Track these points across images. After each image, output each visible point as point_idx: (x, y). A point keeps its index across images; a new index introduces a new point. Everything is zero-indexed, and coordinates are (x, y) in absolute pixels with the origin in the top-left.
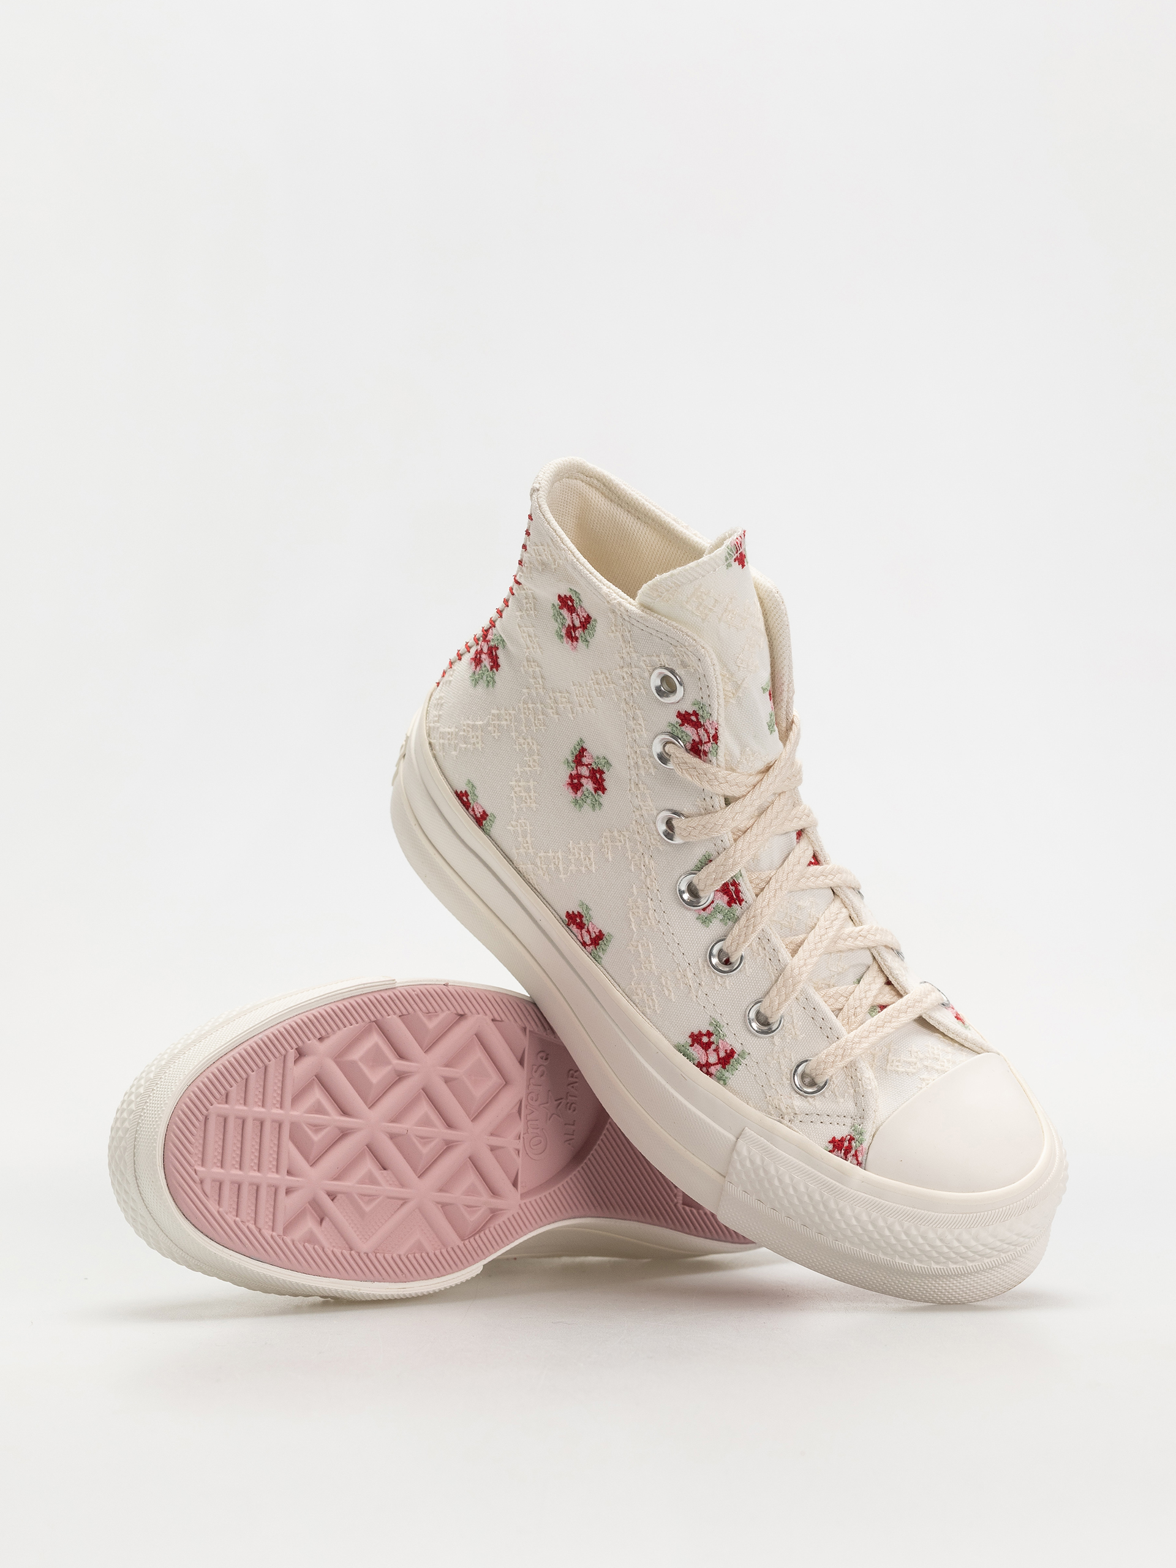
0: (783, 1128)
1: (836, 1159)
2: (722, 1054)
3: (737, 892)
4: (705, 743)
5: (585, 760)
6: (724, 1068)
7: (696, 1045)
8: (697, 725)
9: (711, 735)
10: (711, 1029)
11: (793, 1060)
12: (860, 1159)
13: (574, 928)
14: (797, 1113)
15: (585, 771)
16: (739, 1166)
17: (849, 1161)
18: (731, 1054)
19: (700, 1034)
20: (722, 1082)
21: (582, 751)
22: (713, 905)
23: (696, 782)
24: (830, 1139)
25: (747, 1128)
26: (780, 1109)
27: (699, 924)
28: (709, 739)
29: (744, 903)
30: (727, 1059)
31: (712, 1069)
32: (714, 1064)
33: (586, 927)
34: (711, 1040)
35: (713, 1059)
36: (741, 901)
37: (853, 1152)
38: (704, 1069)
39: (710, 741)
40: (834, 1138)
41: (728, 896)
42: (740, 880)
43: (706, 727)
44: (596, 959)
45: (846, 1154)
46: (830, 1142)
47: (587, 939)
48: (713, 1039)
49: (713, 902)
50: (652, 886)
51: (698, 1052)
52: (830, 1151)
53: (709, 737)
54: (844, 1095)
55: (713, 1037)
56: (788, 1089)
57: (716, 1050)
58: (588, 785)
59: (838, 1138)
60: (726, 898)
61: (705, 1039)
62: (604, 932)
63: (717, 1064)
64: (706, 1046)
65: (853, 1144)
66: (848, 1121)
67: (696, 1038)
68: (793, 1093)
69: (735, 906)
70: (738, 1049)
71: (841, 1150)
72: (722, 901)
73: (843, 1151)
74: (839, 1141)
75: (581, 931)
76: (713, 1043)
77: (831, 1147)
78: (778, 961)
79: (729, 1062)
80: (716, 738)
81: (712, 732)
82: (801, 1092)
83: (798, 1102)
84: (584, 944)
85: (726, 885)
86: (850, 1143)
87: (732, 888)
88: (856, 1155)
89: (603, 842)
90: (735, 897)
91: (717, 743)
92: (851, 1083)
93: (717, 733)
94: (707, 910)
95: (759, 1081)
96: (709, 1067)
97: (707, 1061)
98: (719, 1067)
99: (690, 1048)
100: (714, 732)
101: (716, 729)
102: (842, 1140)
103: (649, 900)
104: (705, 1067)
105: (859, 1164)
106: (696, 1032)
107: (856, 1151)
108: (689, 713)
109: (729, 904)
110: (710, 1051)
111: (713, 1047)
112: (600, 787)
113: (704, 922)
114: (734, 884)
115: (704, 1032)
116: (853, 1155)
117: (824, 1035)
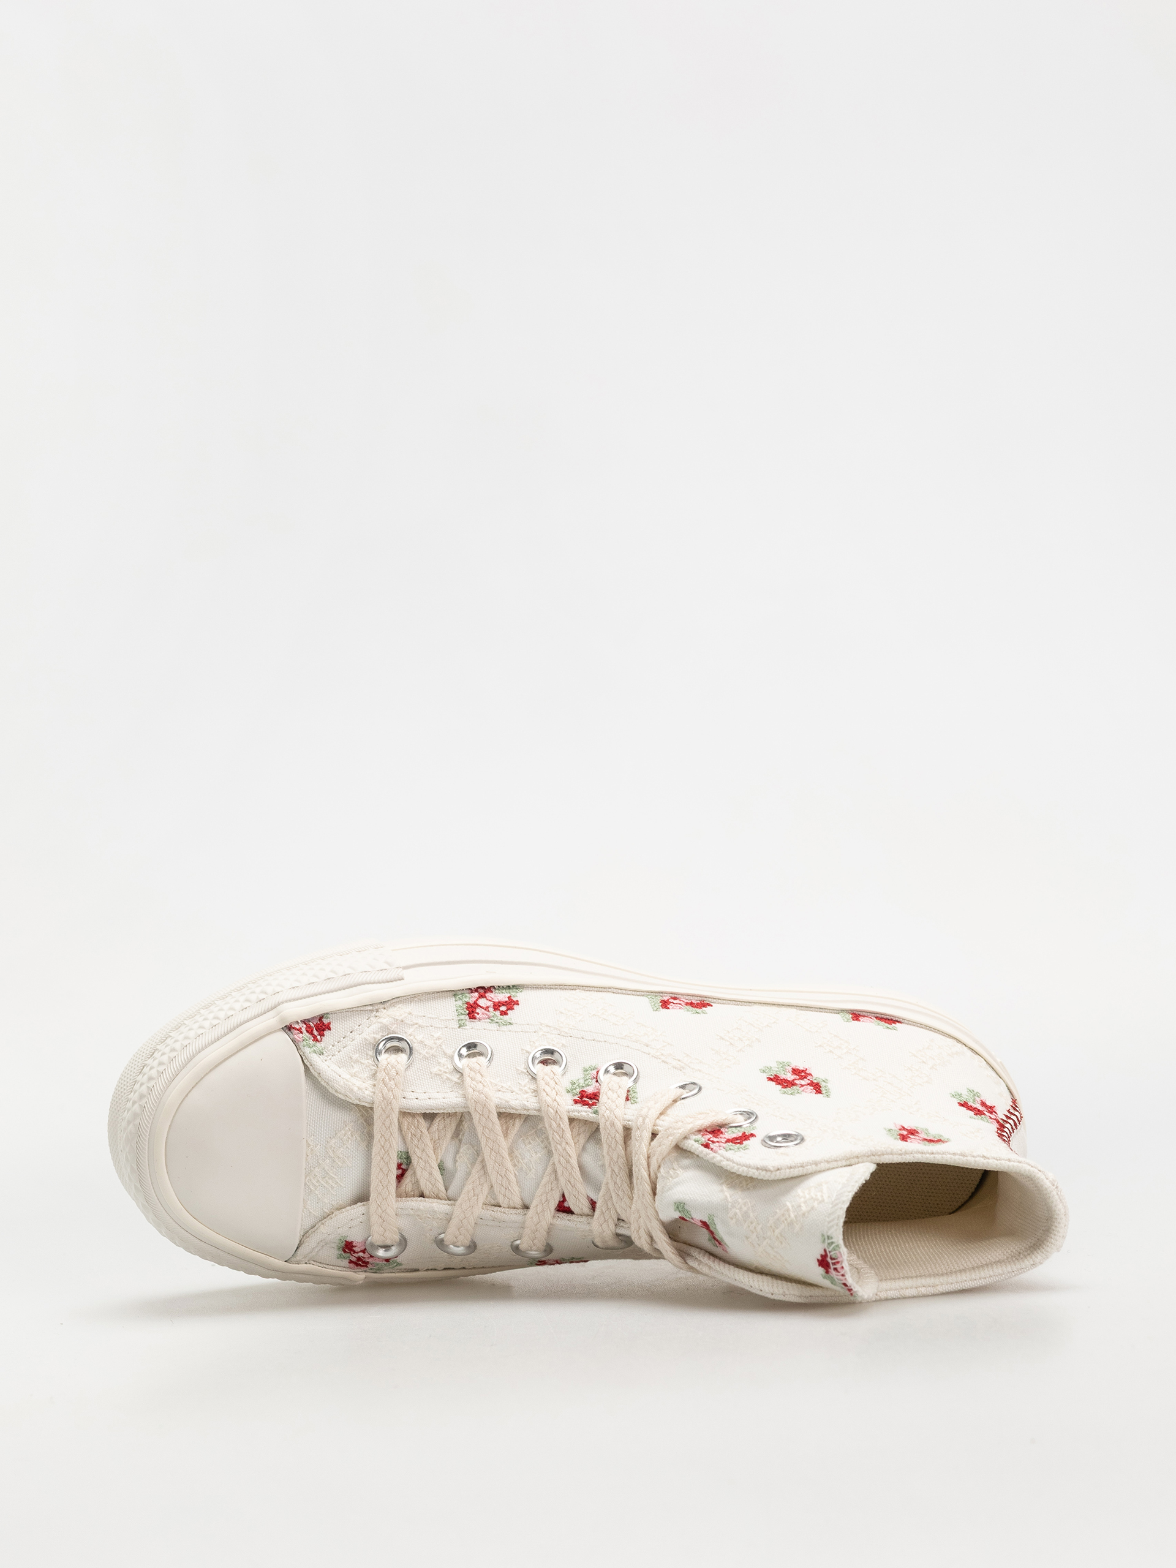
1: (309, 1014)
2: (479, 1010)
6: (467, 1003)
7: (507, 999)
10: (506, 1018)
11: (421, 1050)
12: (294, 1031)
17: (299, 1022)
18: (472, 1016)
19: (511, 1009)
20: (458, 991)
24: (332, 1025)
30: (472, 1011)
31: (476, 994)
32: (478, 999)
37: (305, 1032)
38: (482, 989)
40: (330, 1029)
45: (307, 1025)
48: (497, 1014)
51: (500, 996)
52: (321, 1015)
57: (486, 1009)
61: (503, 1009)
63: (476, 1001)
67: (511, 1004)
70: (470, 1024)
71: (313, 1024)
74: (324, 1031)
76: (494, 1012)
79: (467, 1009)
86: (314, 1037)
88: (300, 1031)
96: (480, 994)
97: (486, 996)
98: (472, 1001)
99: (509, 995)
105: (289, 1026)
106: (515, 1007)
107: (303, 1034)
110: (491, 1005)
111: (491, 1010)
115: (509, 1013)
116: (301, 1028)
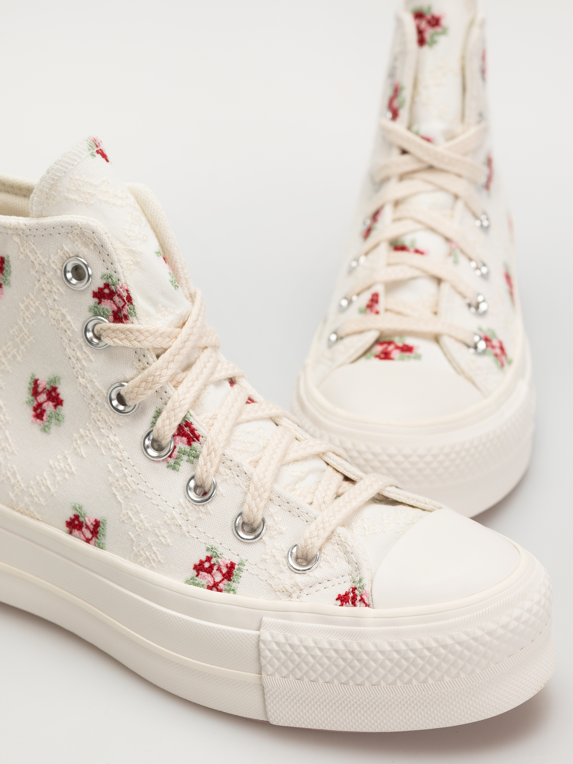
0: (294, 604)
1: (348, 609)
2: (225, 570)
3: (193, 431)
4: (123, 307)
5: (40, 389)
6: (230, 580)
8: (111, 295)
9: (125, 298)
10: (209, 554)
11: (284, 549)
12: (366, 602)
13: (76, 532)
14: (302, 588)
15: (42, 398)
16: (268, 653)
17: (358, 606)
18: (231, 567)
19: (202, 563)
20: (232, 592)
21: (36, 382)
22: (177, 450)
23: (126, 343)
24: (337, 597)
25: (264, 618)
26: (287, 591)
27: (170, 471)
28: (124, 301)
29: (201, 438)
30: (230, 572)
31: (221, 586)
32: (220, 582)
33: (84, 524)
34: (212, 563)
35: (218, 577)
36: (198, 438)
37: (359, 598)
38: (214, 589)
39: (126, 303)
40: (339, 595)
41: (185, 437)
42: (191, 420)
43: (119, 292)
44: (100, 546)
45: (354, 604)
46: (337, 599)
47: (89, 535)
48: (213, 561)
49: (175, 447)
50: (122, 456)
51: (206, 579)
52: (340, 606)
53: (123, 300)
54: (337, 560)
55: (213, 560)
56: (288, 572)
57: (219, 569)
58: (49, 407)
59: (343, 593)
60: (185, 439)
61: (207, 565)
62: (98, 519)
63: (223, 580)
64: (209, 571)
65: (356, 592)
66: (348, 578)
67: (199, 568)
68: (293, 574)
69: (195, 444)
70: (236, 561)
71: (348, 602)
72: (182, 444)
73: (350, 602)
74: (344, 596)
75: (82, 531)
76: (214, 564)
77: (339, 602)
78: (244, 474)
79: (232, 574)
80: (129, 299)
81: (125, 294)
82: (300, 572)
83: (300, 579)
84: (88, 541)
85: (180, 427)
86: (354, 593)
87: (186, 429)
88: (362, 600)
89: (75, 445)
90: (192, 436)
91: (132, 304)
92: (339, 548)
93: (128, 294)
94: (173, 455)
95: (262, 578)
96: (218, 585)
97: (214, 581)
98: (226, 581)
99: (197, 578)
100: (126, 294)
101: (127, 291)
102: (347, 594)
103: (124, 469)
104: (215, 586)
105: (367, 605)
106: (197, 563)
107: (361, 596)
108: (102, 288)
109: (189, 443)
110: (215, 571)
111: (215, 568)
112: (57, 401)
113: (174, 468)
114: (188, 424)
115: (204, 559)
116: (360, 600)
117: (303, 521)
